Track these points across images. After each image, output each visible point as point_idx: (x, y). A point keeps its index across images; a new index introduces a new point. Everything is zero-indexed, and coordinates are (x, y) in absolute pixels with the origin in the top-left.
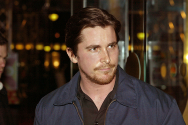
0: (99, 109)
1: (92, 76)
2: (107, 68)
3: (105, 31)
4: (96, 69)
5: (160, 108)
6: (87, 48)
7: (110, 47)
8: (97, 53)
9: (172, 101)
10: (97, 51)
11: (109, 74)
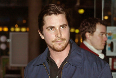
0: (59, 68)
1: (52, 46)
2: (59, 40)
3: (57, 17)
4: (53, 42)
5: (96, 68)
6: (47, 28)
7: (62, 28)
8: (53, 31)
9: (105, 65)
10: (53, 30)
11: (61, 45)
